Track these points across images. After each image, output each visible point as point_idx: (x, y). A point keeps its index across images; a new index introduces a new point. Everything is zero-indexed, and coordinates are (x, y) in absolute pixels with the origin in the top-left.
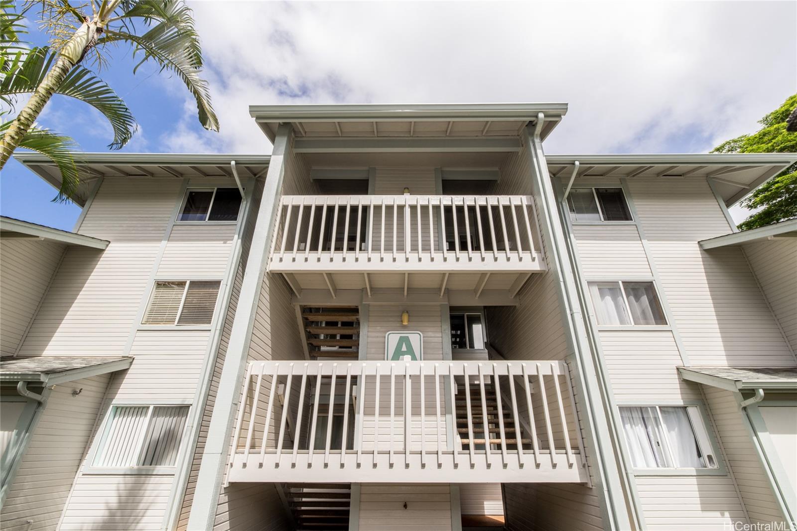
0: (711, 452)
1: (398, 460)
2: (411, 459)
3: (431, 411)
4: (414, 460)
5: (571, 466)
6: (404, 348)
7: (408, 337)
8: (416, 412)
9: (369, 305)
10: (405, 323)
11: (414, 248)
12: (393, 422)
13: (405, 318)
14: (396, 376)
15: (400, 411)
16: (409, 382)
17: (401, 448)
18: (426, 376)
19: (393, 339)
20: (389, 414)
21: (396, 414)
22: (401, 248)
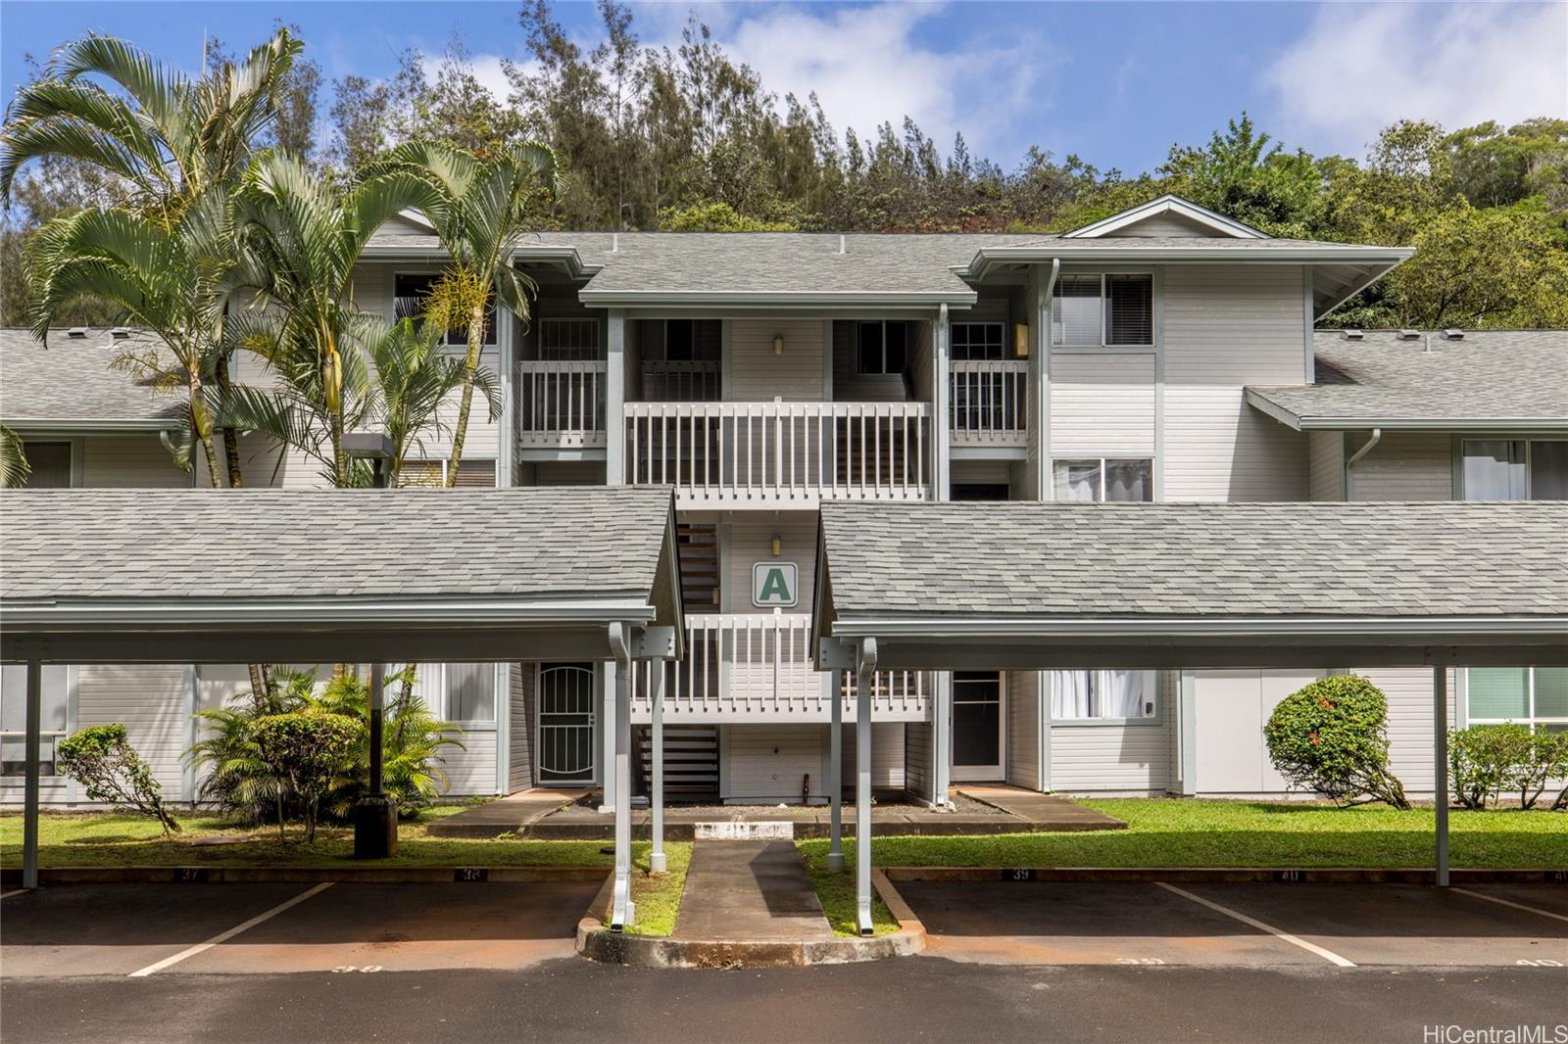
0: (1153, 700)
1: (769, 705)
2: (780, 704)
3: (799, 659)
4: (783, 705)
5: (919, 708)
6: (775, 585)
7: (779, 570)
8: (785, 659)
9: (731, 526)
10: (777, 553)
11: (786, 481)
12: (764, 668)
13: (777, 544)
14: (767, 630)
15: (770, 658)
16: (779, 635)
17: (772, 696)
18: (795, 630)
19: (762, 572)
20: (760, 661)
21: (766, 661)
22: (771, 481)
